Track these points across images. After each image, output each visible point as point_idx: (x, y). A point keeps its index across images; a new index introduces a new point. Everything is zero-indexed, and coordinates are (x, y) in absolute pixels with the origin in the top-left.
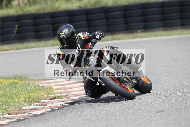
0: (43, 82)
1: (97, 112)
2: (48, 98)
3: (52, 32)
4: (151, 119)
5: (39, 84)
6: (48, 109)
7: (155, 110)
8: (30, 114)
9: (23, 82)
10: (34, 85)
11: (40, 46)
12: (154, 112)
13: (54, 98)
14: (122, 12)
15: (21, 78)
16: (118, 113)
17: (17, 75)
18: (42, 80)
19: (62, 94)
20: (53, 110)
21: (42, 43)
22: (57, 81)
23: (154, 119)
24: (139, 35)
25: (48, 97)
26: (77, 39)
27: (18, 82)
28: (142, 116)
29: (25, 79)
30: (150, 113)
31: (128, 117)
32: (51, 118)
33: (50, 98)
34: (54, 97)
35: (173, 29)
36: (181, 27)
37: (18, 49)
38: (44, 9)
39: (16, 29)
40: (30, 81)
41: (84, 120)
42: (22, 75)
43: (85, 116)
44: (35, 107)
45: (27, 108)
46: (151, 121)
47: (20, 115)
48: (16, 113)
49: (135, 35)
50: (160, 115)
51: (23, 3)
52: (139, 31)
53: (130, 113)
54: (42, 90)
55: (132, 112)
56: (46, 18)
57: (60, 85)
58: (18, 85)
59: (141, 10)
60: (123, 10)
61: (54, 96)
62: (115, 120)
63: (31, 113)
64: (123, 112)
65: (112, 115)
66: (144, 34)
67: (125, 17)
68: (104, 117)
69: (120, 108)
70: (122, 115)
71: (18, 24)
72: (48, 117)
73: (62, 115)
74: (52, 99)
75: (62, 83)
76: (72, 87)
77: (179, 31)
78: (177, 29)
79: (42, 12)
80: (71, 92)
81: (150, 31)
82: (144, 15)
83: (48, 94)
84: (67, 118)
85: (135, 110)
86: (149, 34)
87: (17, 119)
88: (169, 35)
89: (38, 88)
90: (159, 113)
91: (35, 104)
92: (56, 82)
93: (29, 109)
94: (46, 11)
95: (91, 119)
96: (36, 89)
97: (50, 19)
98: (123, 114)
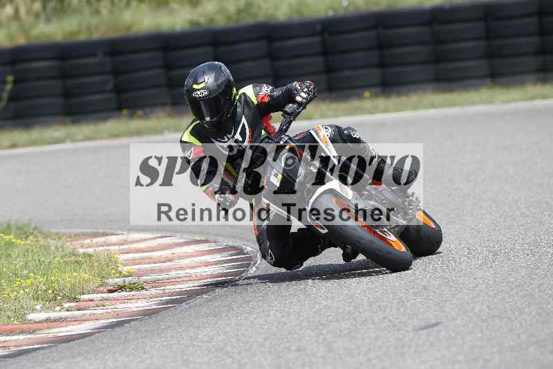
0: (87, 241)
1: (244, 328)
2: (102, 288)
3: (112, 95)
4: (403, 346)
5: (74, 249)
6: (103, 321)
7: (415, 321)
8: (50, 335)
9: (29, 242)
10: (61, 250)
11: (80, 137)
12: (410, 329)
13: (121, 288)
14: (317, 39)
15: (23, 232)
16: (308, 332)
17: (13, 222)
18: (85, 235)
19: (144, 278)
20: (119, 324)
21: (85, 129)
22: (129, 240)
23: (411, 347)
24: (367, 104)
25: (101, 285)
26: (238, 104)
27: (14, 240)
28: (376, 339)
29: (36, 232)
30: (399, 330)
31: (335, 342)
32: (110, 345)
33: (109, 288)
34: (122, 284)
35: (466, 88)
36: (488, 81)
37: (14, 146)
38: (89, 28)
39: (9, 87)
40: (49, 240)
41: (209, 351)
42: (26, 222)
43: (211, 339)
44: (64, 314)
45: (42, 316)
46: (402, 354)
47: (21, 337)
48: (11, 332)
49: (355, 103)
50: (429, 335)
51: (29, 12)
52: (367, 94)
53: (341, 331)
54: (84, 266)
55: (349, 329)
56: (95, 55)
57: (137, 251)
58: (16, 250)
59: (373, 34)
60: (321, 33)
61: (119, 281)
62: (298, 350)
63: (54, 330)
64: (321, 328)
65: (289, 336)
66: (381, 102)
67: (326, 52)
68: (267, 344)
69: (313, 317)
70: (318, 336)
71: (14, 73)
72: (102, 343)
73: (146, 337)
74: (116, 291)
75: (142, 245)
76: (174, 255)
77: (485, 93)
78: (476, 87)
79: (83, 37)
80: (169, 270)
81: (399, 94)
82: (381, 46)
83: (102, 277)
84: (157, 347)
85: (356, 321)
86: (394, 101)
87: (13, 349)
88: (455, 105)
89: (73, 258)
90: (426, 331)
91: (67, 305)
92: (125, 242)
93: (48, 320)
94: (96, 36)
95: (228, 348)
96: (66, 263)
97: (108, 59)
98: (321, 334)
